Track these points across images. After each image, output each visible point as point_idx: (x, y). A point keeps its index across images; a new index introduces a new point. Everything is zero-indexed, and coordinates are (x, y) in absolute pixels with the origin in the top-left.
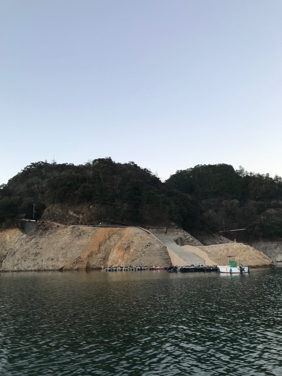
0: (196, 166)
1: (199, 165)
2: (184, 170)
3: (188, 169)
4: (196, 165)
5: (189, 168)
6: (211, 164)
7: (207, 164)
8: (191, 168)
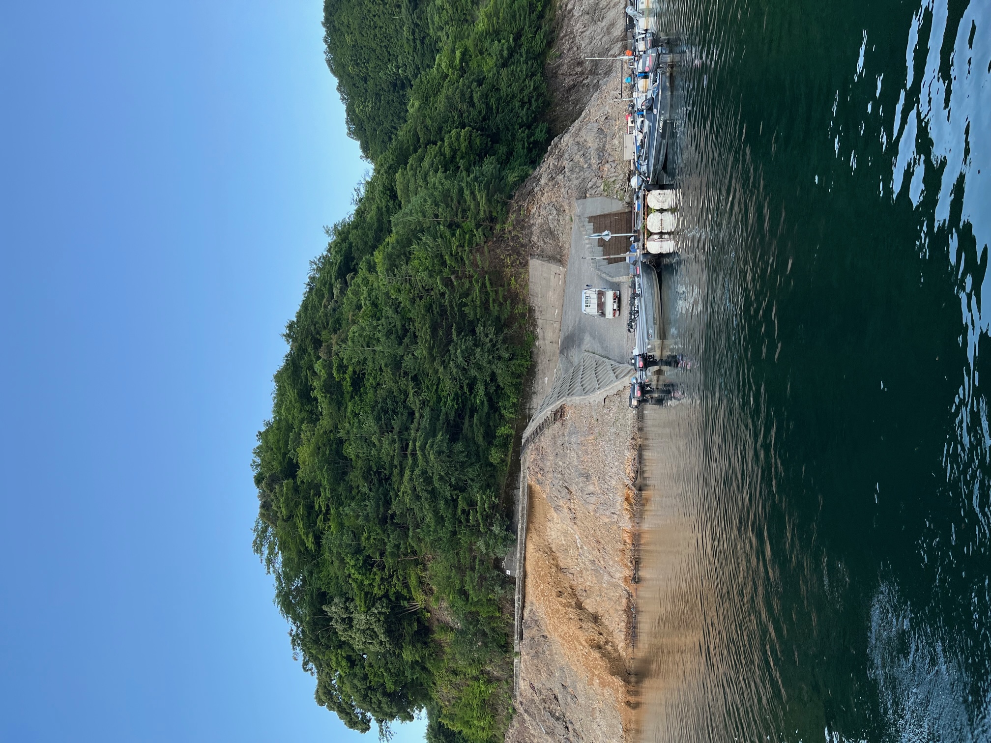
0: (332, 70)
1: (328, 61)
2: (348, 115)
3: (343, 99)
4: (328, 70)
5: (339, 95)
6: (323, 19)
7: (323, 32)
8: (339, 89)
